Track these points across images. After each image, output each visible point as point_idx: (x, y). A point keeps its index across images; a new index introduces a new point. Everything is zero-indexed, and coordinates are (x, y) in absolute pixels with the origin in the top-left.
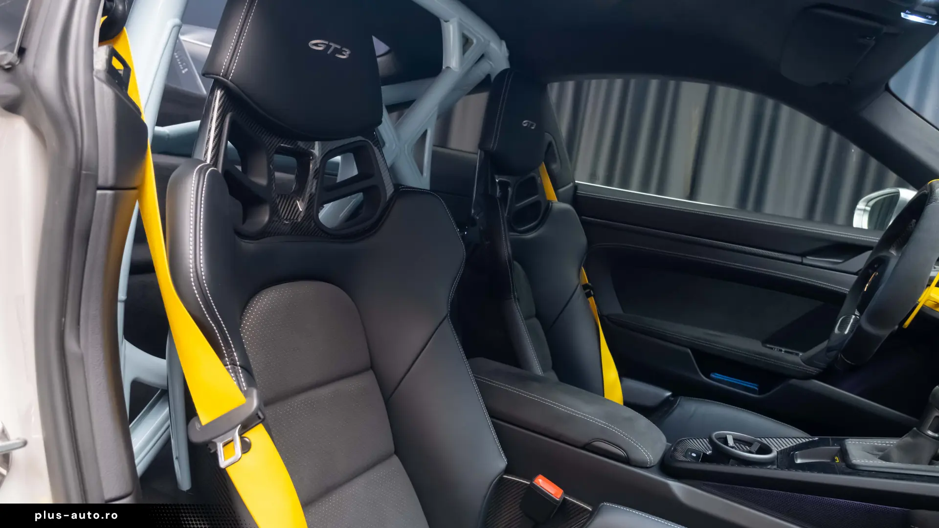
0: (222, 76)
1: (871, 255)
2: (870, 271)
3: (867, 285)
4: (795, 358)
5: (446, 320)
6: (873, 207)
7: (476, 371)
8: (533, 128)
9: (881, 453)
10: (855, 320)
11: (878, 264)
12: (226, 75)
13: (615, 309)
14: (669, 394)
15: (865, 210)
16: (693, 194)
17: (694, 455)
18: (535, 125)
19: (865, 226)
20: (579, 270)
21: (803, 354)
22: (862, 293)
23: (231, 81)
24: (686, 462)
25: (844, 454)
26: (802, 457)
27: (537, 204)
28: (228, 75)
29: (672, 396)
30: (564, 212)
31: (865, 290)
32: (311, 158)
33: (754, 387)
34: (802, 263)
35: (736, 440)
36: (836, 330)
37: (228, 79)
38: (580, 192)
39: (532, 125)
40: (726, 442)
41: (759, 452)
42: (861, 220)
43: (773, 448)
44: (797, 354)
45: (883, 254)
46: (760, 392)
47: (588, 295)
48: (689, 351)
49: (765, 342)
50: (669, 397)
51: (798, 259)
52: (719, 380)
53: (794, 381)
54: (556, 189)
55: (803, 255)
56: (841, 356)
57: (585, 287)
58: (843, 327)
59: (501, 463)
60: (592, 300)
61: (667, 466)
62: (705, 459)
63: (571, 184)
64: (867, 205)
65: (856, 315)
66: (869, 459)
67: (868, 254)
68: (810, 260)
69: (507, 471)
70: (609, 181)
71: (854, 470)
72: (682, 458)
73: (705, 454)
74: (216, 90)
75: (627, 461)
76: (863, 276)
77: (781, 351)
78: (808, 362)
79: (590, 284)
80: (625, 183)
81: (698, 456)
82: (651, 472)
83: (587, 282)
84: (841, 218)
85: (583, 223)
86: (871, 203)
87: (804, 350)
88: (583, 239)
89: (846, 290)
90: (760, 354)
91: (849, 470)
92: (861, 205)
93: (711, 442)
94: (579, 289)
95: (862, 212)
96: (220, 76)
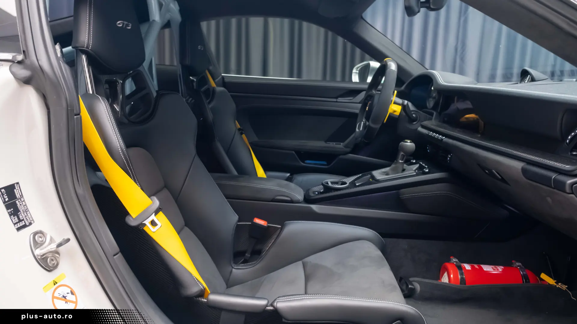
0: (86, 48)
1: (366, 93)
2: (366, 101)
3: (367, 107)
4: (340, 146)
5: (196, 157)
6: (359, 71)
7: (215, 179)
8: (202, 49)
9: (385, 174)
10: (363, 124)
11: (369, 98)
12: (87, 47)
13: (255, 139)
14: (288, 175)
15: (356, 73)
16: (265, 72)
17: (317, 193)
18: (203, 47)
19: (357, 81)
20: (235, 122)
21: (343, 143)
22: (366, 111)
23: (90, 50)
24: (314, 196)
25: (373, 177)
26: (358, 183)
27: (208, 89)
28: (89, 47)
29: (291, 175)
30: (222, 92)
31: (367, 109)
32: (118, 83)
33: (325, 163)
34: (337, 102)
35: (332, 183)
36: (357, 130)
37: (89, 49)
38: (226, 80)
39: (202, 48)
40: (328, 183)
41: (342, 185)
42: (355, 78)
43: (347, 182)
44: (340, 144)
45: (370, 93)
46: (328, 165)
47: (242, 134)
48: (294, 152)
49: (326, 141)
50: (289, 176)
51: (335, 100)
52: (310, 163)
53: (341, 157)
54: (214, 79)
55: (337, 98)
56: (363, 140)
57: (239, 129)
58: (359, 128)
59: (236, 217)
60: (244, 136)
61: (308, 200)
62: (321, 193)
63: (220, 77)
64: (357, 70)
65: (363, 121)
66: (382, 176)
67: (364, 93)
68: (340, 99)
69: (239, 221)
70: (239, 72)
71: (378, 181)
72: (313, 195)
73: (320, 192)
74: (82, 56)
75: (292, 202)
76: (364, 103)
77: (333, 144)
78: (346, 146)
79: (241, 128)
80: (248, 72)
81: (318, 193)
82: (303, 204)
83: (239, 127)
84: (347, 79)
85: (232, 96)
86: (358, 69)
87: (343, 142)
88: (234, 105)
89: (357, 111)
90: (325, 147)
91: (376, 182)
92: (354, 71)
93: (323, 184)
94: (237, 131)
95: (355, 74)
96: (84, 48)
